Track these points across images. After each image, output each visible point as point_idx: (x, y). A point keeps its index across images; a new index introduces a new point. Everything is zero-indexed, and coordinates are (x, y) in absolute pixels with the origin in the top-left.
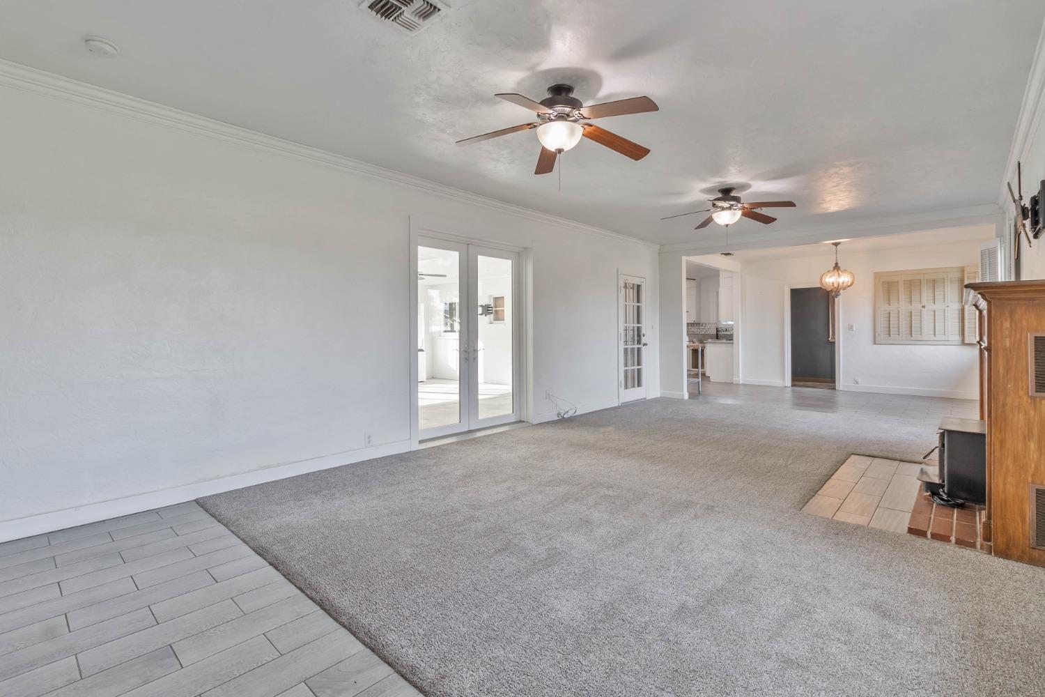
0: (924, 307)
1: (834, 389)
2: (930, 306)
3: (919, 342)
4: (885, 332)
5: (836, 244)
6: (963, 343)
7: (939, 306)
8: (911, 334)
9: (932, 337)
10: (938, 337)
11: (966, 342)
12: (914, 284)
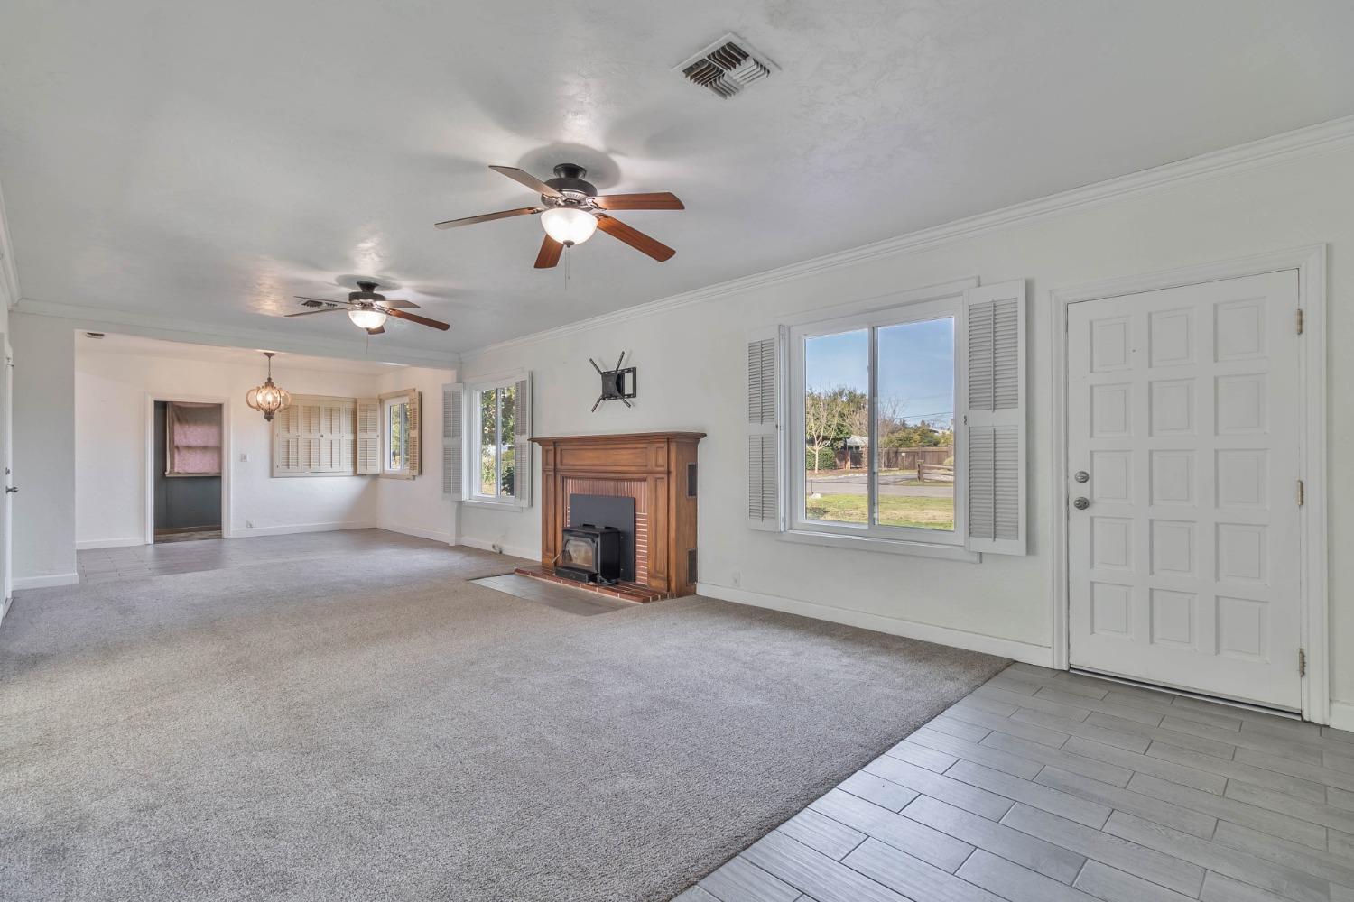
0: (322, 436)
1: (220, 537)
2: (327, 436)
3: (318, 473)
4: (283, 463)
5: (269, 355)
6: (355, 474)
7: (335, 436)
8: (310, 466)
9: (331, 470)
10: (336, 468)
11: (358, 472)
12: (314, 411)
